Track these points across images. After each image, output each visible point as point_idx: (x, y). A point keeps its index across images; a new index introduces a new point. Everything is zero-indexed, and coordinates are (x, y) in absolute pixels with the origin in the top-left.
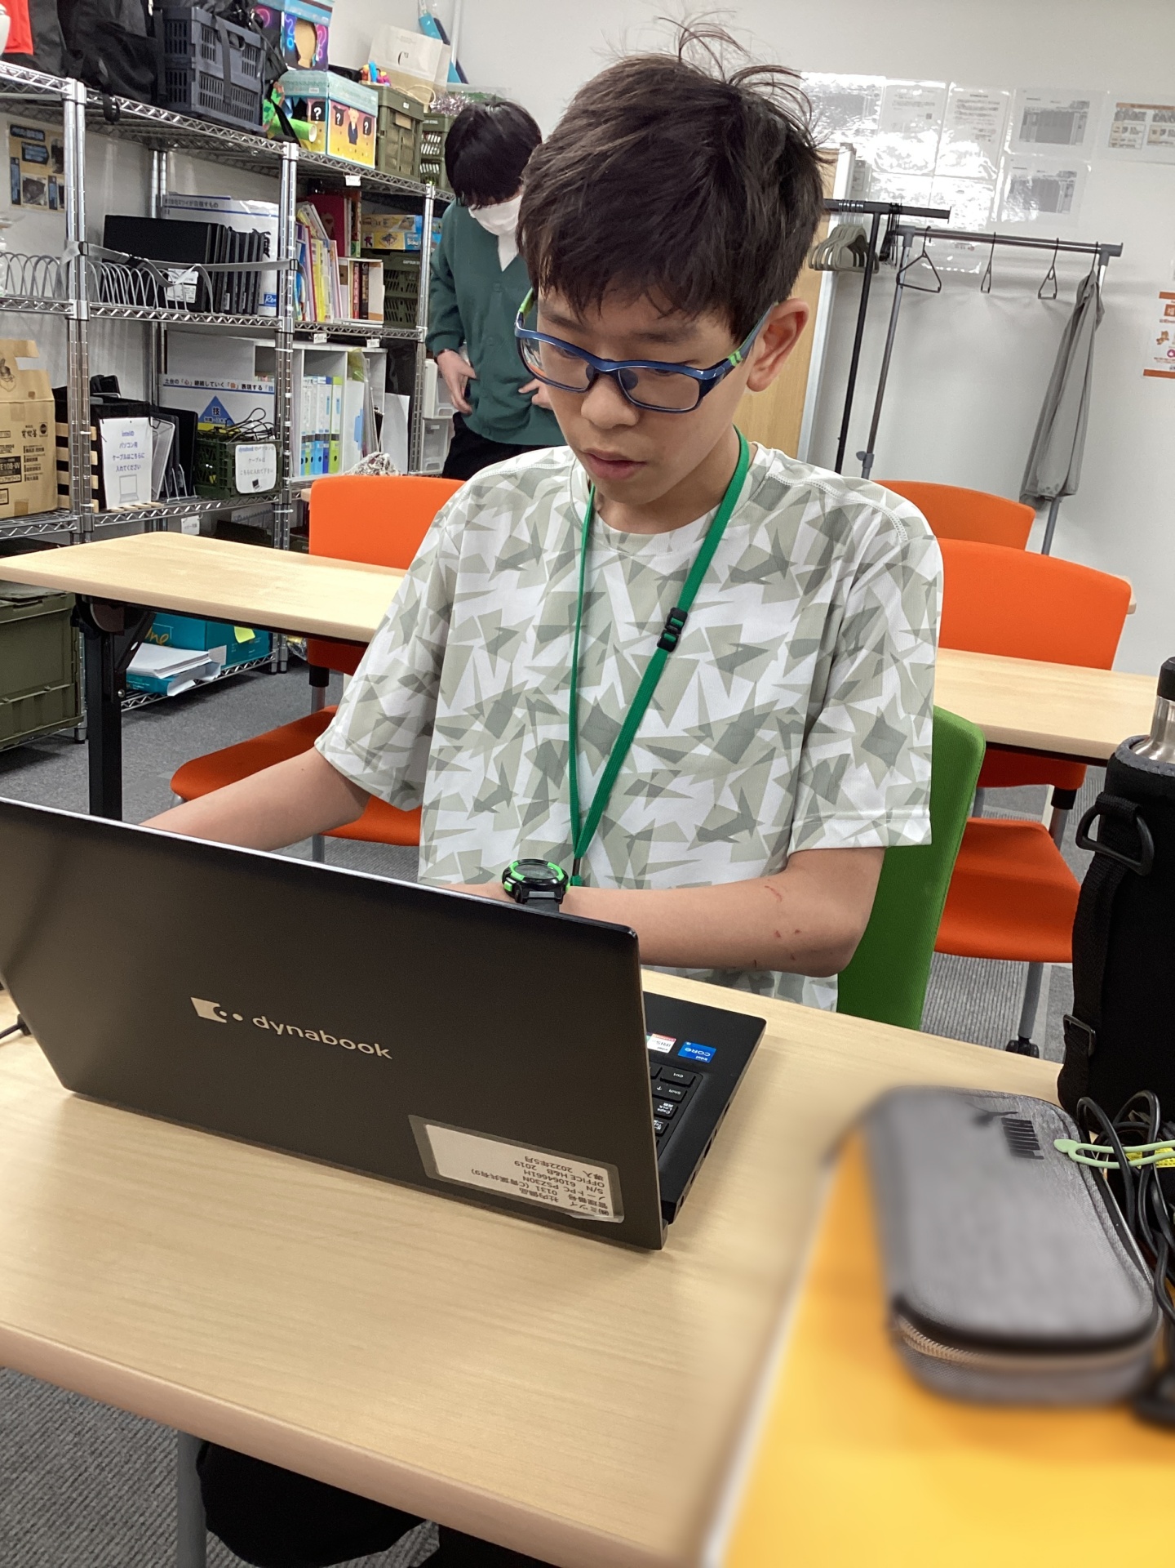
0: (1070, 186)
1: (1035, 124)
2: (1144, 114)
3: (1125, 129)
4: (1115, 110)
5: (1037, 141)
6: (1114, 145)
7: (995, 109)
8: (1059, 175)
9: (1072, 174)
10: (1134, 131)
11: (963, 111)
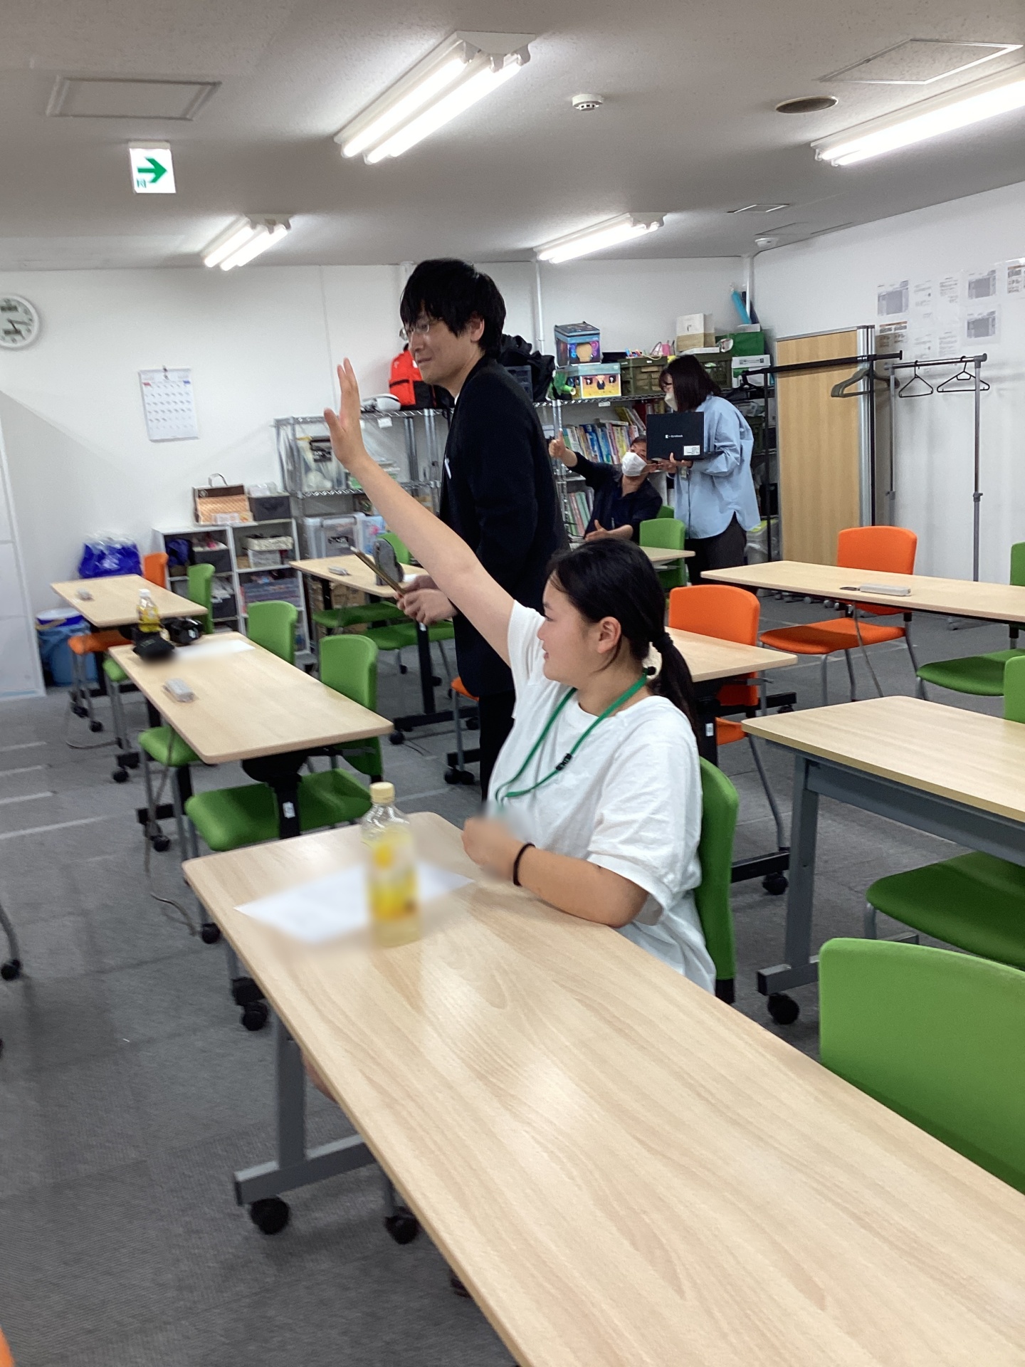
0: (994, 319)
1: (973, 288)
2: (1020, 271)
3: (1013, 281)
4: (1007, 272)
5: (977, 297)
6: (1010, 292)
7: (956, 284)
8: (988, 315)
9: (993, 313)
10: (1018, 282)
11: (943, 288)
